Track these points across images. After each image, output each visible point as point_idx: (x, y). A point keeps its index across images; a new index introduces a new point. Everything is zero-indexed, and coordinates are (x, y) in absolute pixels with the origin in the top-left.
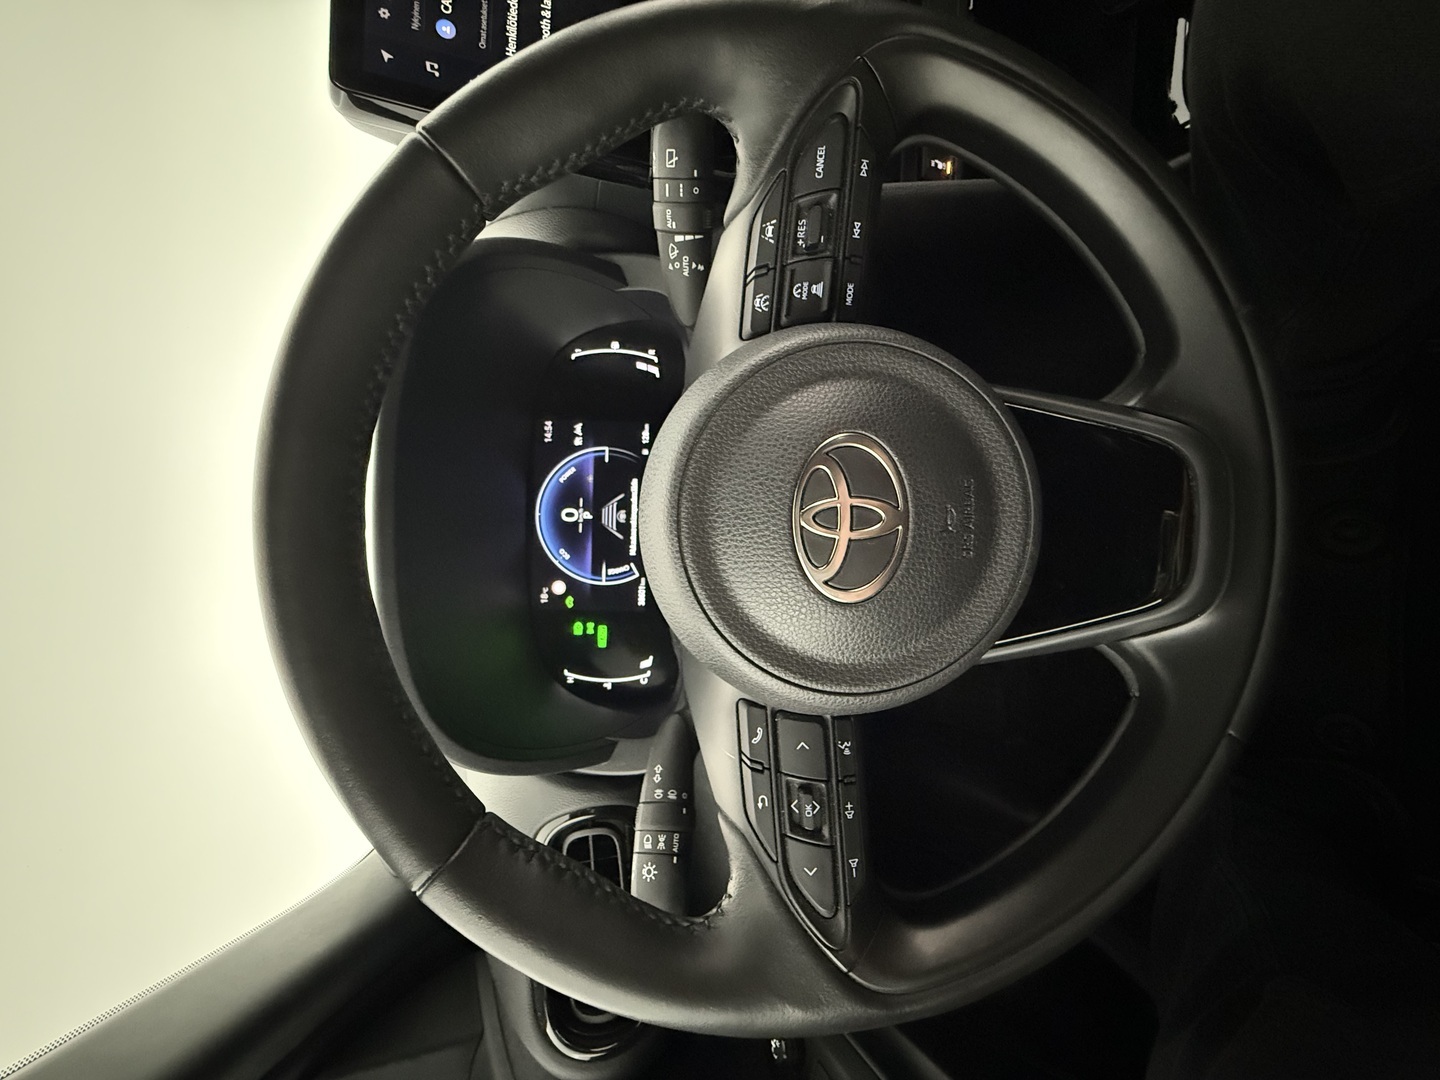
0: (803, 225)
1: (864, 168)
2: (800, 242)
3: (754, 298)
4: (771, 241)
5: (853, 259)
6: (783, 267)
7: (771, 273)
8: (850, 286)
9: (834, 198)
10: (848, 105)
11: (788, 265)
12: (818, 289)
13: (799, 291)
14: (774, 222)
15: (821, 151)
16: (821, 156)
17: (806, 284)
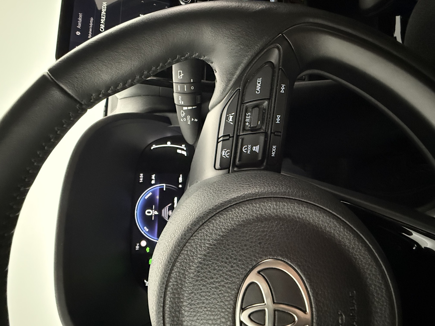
0: (249, 115)
1: (283, 88)
2: (247, 124)
3: (222, 151)
4: (231, 123)
5: (276, 133)
6: (238, 136)
7: (231, 139)
8: (274, 147)
9: (266, 103)
10: (275, 57)
11: (240, 135)
12: (256, 149)
13: (246, 149)
14: (233, 114)
15: (259, 80)
16: (259, 83)
17: (250, 146)
